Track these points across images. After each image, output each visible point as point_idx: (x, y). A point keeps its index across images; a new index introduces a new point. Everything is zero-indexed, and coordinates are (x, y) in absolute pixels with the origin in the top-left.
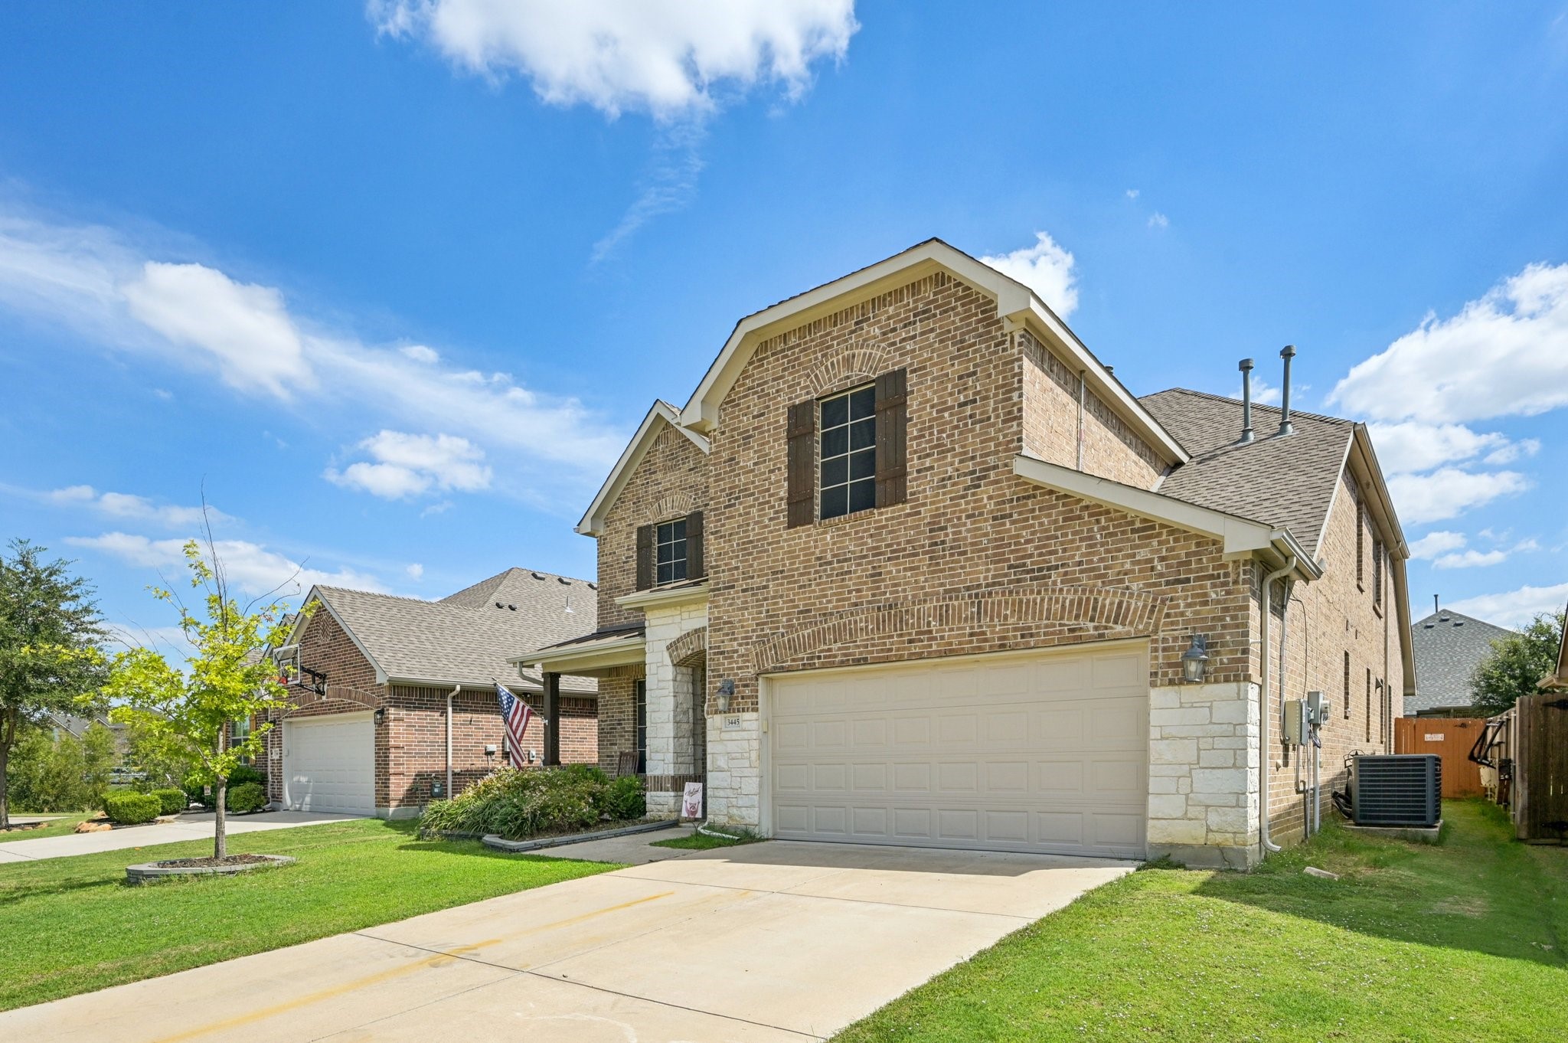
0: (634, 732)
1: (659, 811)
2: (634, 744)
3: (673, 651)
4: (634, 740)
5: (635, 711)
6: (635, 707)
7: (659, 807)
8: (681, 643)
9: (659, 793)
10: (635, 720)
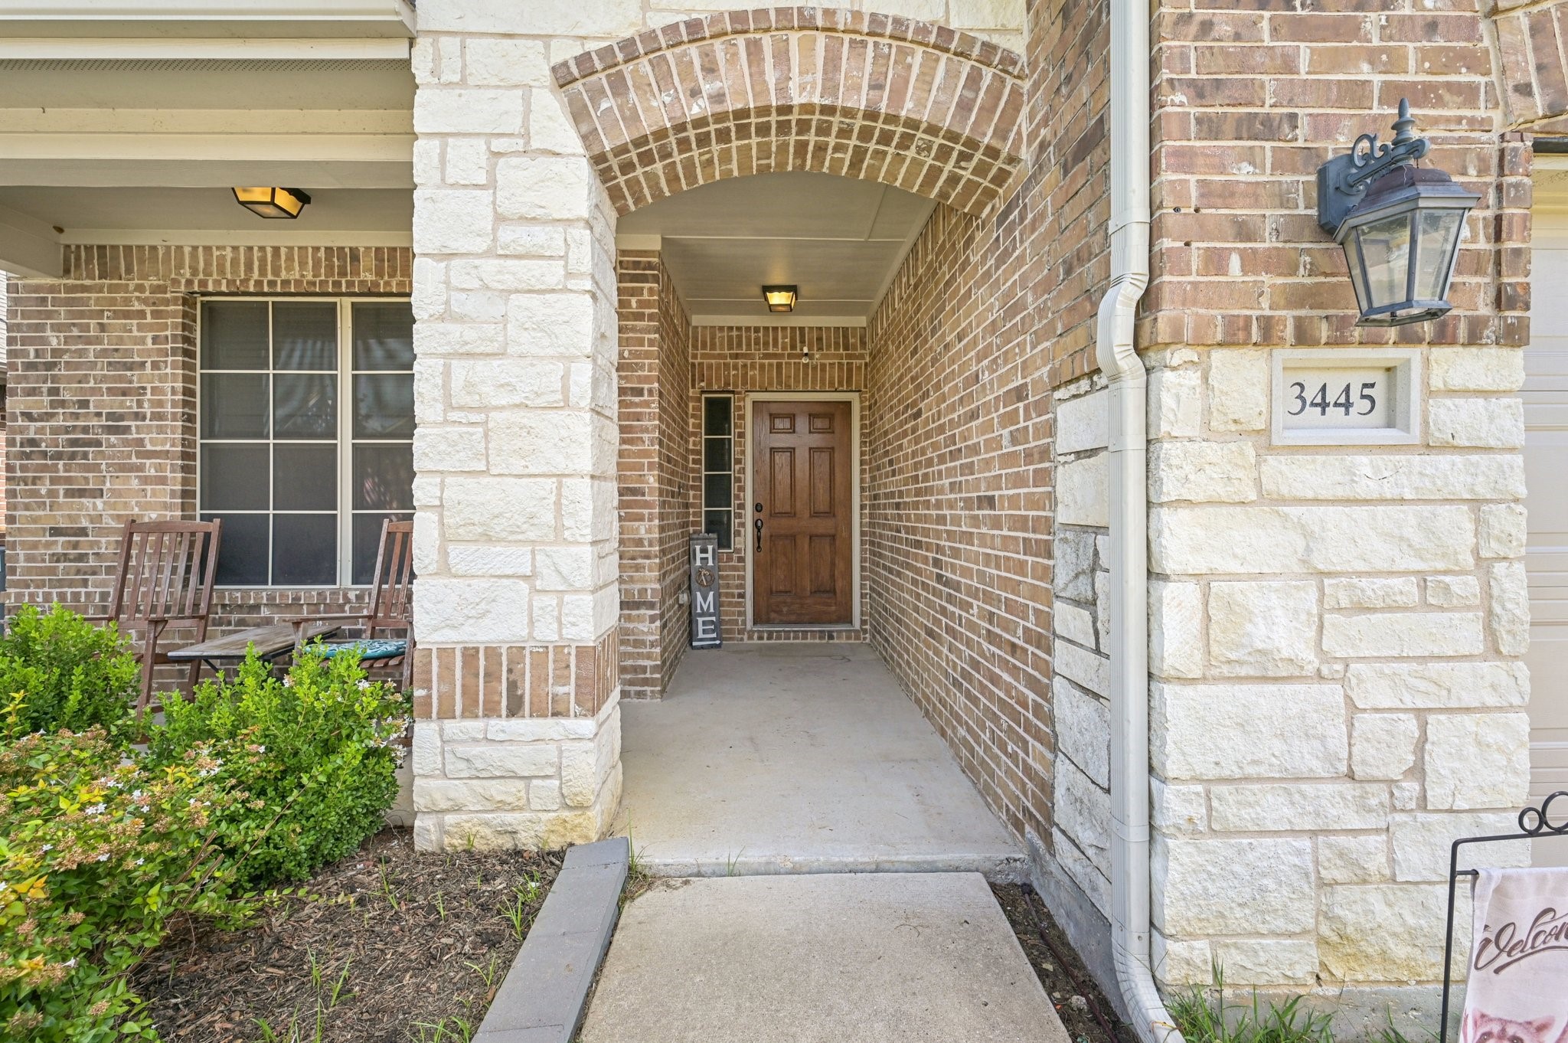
0: (186, 456)
1: (501, 806)
2: (187, 494)
3: (597, 94)
4: (185, 482)
5: (188, 392)
6: (186, 379)
7: (498, 790)
8: (644, 65)
9: (501, 726)
10: (191, 418)
